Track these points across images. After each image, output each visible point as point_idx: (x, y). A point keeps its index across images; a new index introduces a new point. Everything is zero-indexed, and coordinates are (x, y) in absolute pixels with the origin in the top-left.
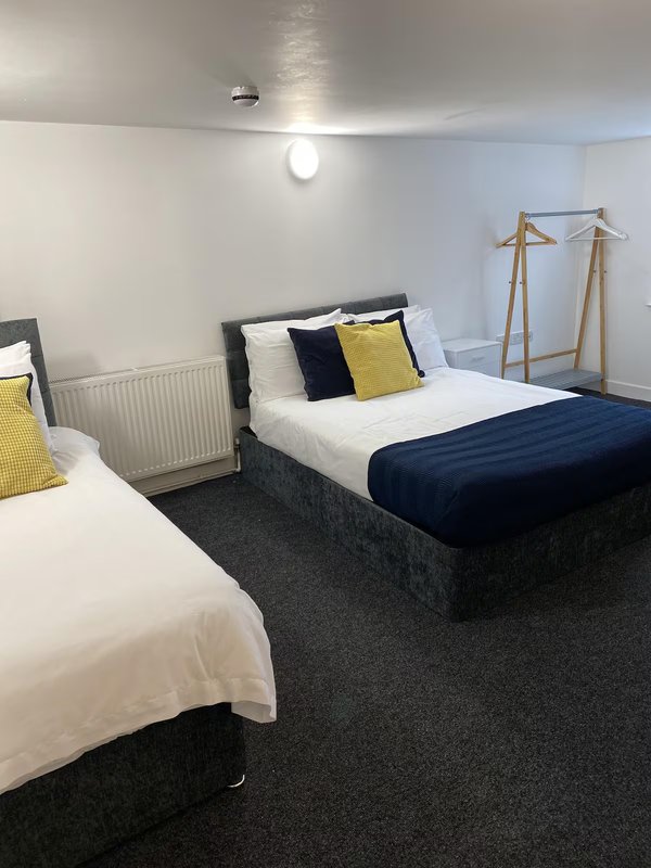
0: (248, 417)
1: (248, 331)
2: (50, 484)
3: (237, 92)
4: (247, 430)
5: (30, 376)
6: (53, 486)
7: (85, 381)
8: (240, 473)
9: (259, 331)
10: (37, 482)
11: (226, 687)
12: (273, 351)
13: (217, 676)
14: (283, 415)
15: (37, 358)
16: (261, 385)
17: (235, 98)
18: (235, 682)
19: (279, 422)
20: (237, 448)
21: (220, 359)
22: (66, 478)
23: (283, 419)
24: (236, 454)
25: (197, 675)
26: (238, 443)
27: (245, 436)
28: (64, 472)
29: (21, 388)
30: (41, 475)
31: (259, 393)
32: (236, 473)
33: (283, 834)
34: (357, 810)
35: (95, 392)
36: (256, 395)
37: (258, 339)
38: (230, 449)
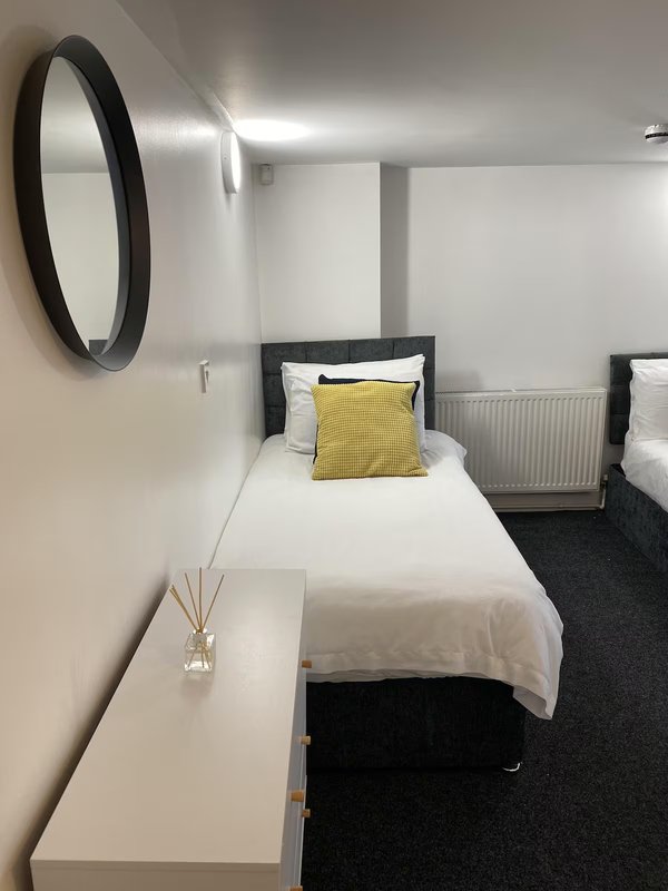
0: (621, 455)
1: (638, 366)
2: (414, 473)
3: (651, 130)
4: (618, 467)
5: (418, 383)
6: (416, 475)
7: (467, 395)
8: (603, 510)
9: (650, 367)
10: (404, 468)
11: (509, 669)
12: (660, 389)
13: (503, 657)
14: (655, 457)
15: (429, 370)
16: (639, 423)
17: (648, 137)
18: (517, 667)
19: (650, 463)
20: (604, 485)
21: (602, 392)
22: (428, 471)
23: (655, 461)
24: (601, 490)
25: (485, 650)
26: (606, 479)
27: (614, 473)
28: (428, 466)
29: (408, 391)
30: (408, 464)
31: (636, 431)
32: (598, 510)
33: (540, 826)
34: (619, 842)
35: (474, 407)
36: (632, 432)
37: (644, 374)
38: (596, 483)
